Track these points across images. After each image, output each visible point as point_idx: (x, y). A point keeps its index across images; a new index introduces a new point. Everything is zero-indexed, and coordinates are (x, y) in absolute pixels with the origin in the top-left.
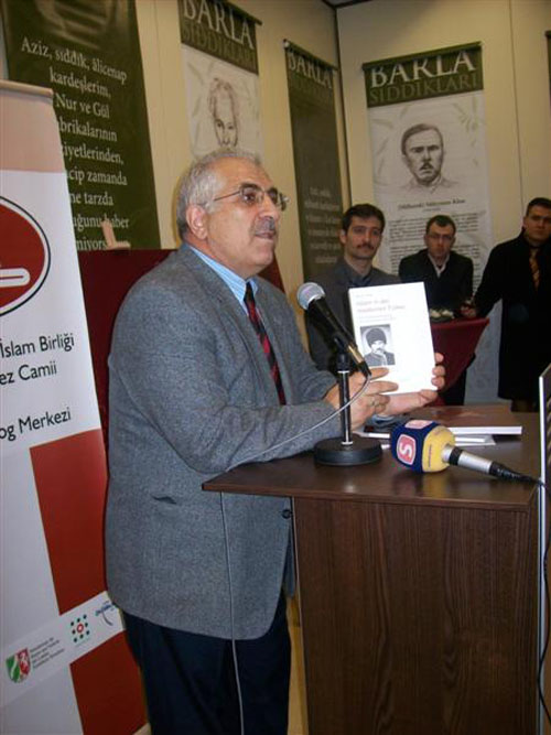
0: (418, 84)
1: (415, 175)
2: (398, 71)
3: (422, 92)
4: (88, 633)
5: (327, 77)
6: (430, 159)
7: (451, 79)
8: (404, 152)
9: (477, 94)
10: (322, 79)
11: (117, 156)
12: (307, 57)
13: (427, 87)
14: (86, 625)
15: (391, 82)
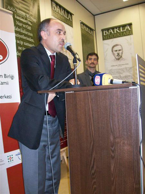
0: (116, 34)
1: (115, 57)
2: (110, 31)
3: (117, 36)
4: (13, 160)
5: (92, 32)
6: (119, 53)
7: (124, 32)
8: (112, 52)
9: (131, 36)
10: (90, 32)
11: (33, 40)
12: (87, 26)
13: (118, 35)
14: (12, 158)
15: (109, 34)
